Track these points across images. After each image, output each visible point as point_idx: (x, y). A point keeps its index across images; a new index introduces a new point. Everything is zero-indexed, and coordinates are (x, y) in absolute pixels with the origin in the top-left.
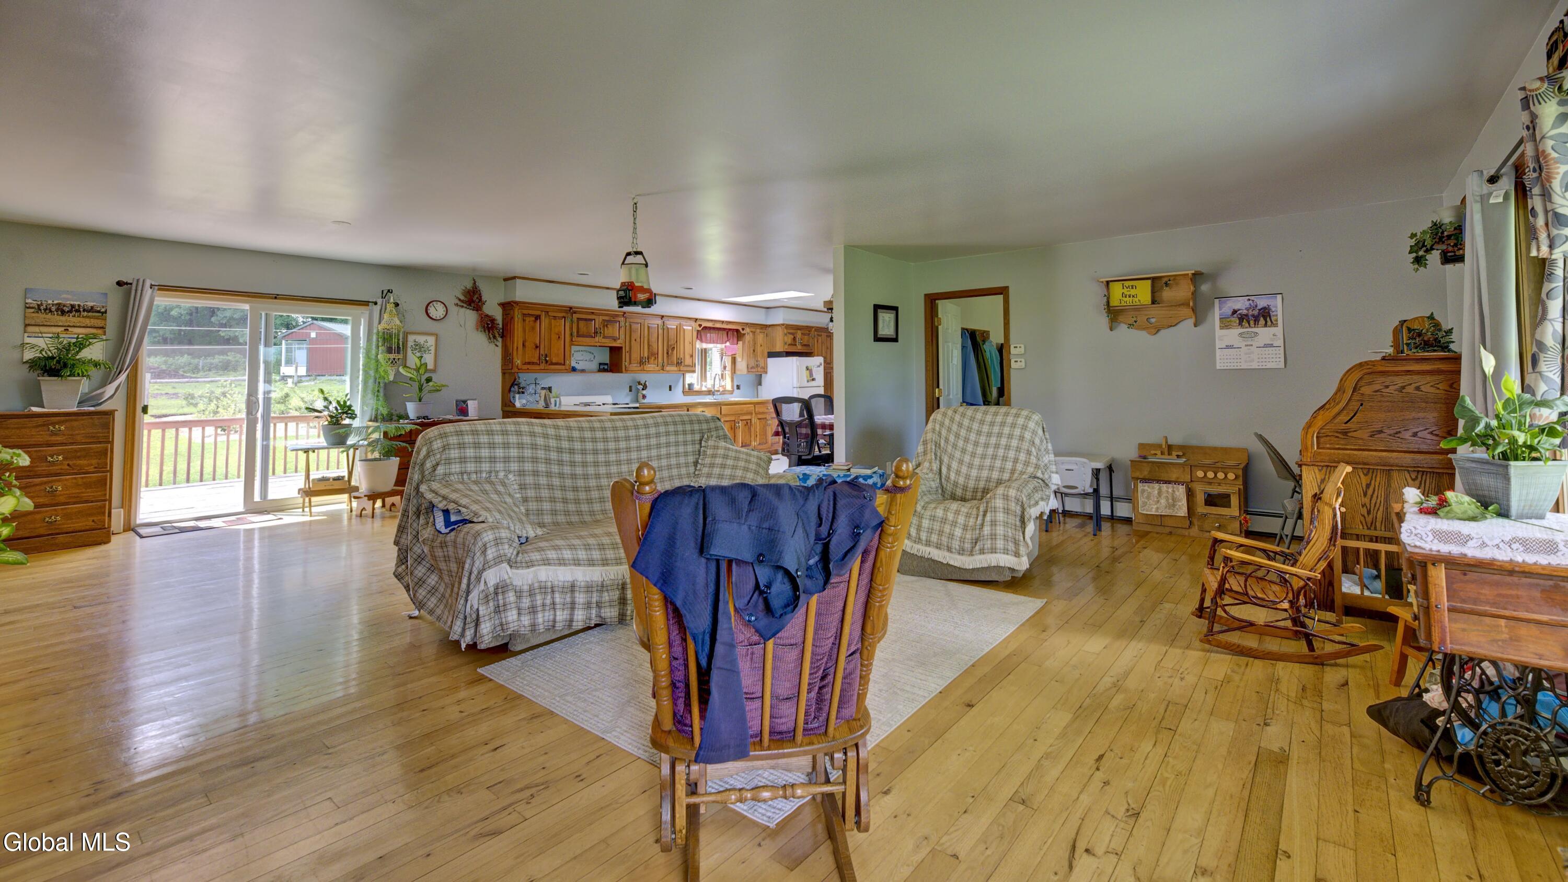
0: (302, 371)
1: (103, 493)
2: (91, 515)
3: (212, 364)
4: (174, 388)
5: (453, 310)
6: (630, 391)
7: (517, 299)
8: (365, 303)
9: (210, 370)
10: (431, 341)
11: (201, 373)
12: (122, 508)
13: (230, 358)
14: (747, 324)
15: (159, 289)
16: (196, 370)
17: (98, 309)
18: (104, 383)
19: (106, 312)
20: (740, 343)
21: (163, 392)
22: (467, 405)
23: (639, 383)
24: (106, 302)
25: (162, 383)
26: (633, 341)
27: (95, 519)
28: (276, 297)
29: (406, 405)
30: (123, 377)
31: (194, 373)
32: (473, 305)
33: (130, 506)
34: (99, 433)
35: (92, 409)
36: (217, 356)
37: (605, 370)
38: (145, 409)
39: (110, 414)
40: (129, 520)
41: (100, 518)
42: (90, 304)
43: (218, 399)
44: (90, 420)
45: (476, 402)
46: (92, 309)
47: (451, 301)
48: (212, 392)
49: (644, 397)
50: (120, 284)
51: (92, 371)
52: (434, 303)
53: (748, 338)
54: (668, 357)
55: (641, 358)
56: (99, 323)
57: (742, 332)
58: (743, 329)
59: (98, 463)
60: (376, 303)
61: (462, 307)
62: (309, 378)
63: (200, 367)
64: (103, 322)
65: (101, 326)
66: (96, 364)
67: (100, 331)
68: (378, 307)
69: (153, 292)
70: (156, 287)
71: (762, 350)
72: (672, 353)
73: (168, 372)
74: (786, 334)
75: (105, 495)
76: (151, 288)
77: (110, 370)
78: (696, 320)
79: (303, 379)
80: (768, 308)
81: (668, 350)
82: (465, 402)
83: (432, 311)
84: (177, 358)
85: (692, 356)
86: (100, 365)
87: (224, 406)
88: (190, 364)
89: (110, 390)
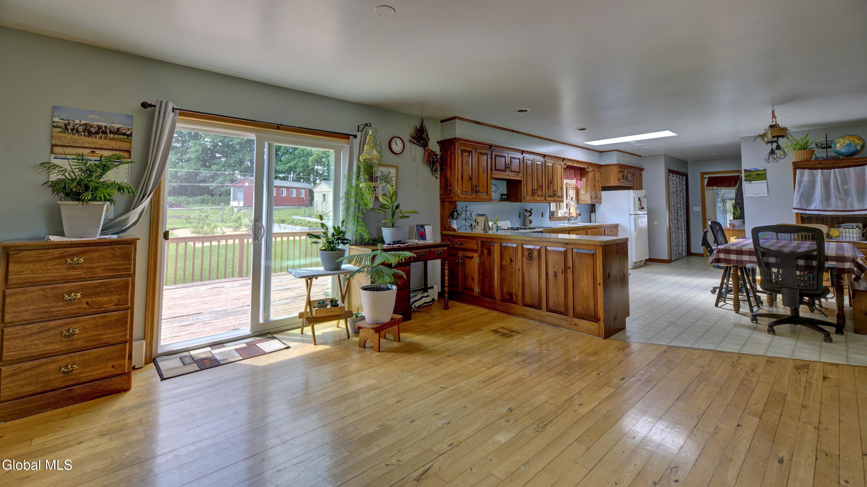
0: (242, 204)
1: (124, 333)
2: (111, 359)
3: (196, 200)
4: (179, 213)
5: (408, 145)
6: (520, 217)
7: (457, 136)
8: (346, 136)
9: (195, 203)
10: (393, 171)
11: (191, 205)
12: (144, 339)
13: (205, 197)
14: (590, 164)
15: (180, 114)
16: (188, 203)
17: (124, 131)
18: (129, 208)
19: (131, 135)
20: (584, 179)
21: (174, 215)
22: (425, 230)
23: (526, 211)
24: (132, 125)
25: (173, 210)
26: (528, 176)
27: (115, 363)
28: (278, 127)
29: (381, 230)
30: (146, 203)
31: (188, 205)
32: (422, 142)
33: (152, 337)
34: (120, 265)
35: (115, 237)
36: (198, 196)
37: (505, 200)
38: (166, 235)
39: (132, 243)
40: (151, 351)
41: (119, 362)
42: (116, 126)
43: (203, 219)
44: (111, 251)
45: (430, 227)
46: (118, 132)
47: (407, 138)
48: (200, 216)
49: (531, 222)
50: (144, 105)
51: (116, 195)
52: (395, 139)
53: (591, 175)
54: (548, 189)
55: (533, 190)
56: (124, 146)
57: (587, 170)
58: (588, 168)
59: (119, 300)
60: (355, 137)
61: (414, 143)
62: (244, 208)
63: (191, 202)
64: (128, 145)
65: (126, 149)
66: (120, 188)
67: (126, 155)
68: (358, 140)
69: (174, 116)
70: (178, 111)
71: (599, 185)
72: (551, 186)
73: (175, 205)
74: (619, 172)
75: (126, 335)
76: (173, 111)
77: (134, 195)
78: (564, 159)
79: (242, 208)
80: (601, 152)
81: (548, 184)
82: (423, 227)
83: (393, 146)
84: (180, 197)
85: (561, 189)
86: (123, 189)
87: (207, 224)
88: (186, 200)
89: (134, 216)
